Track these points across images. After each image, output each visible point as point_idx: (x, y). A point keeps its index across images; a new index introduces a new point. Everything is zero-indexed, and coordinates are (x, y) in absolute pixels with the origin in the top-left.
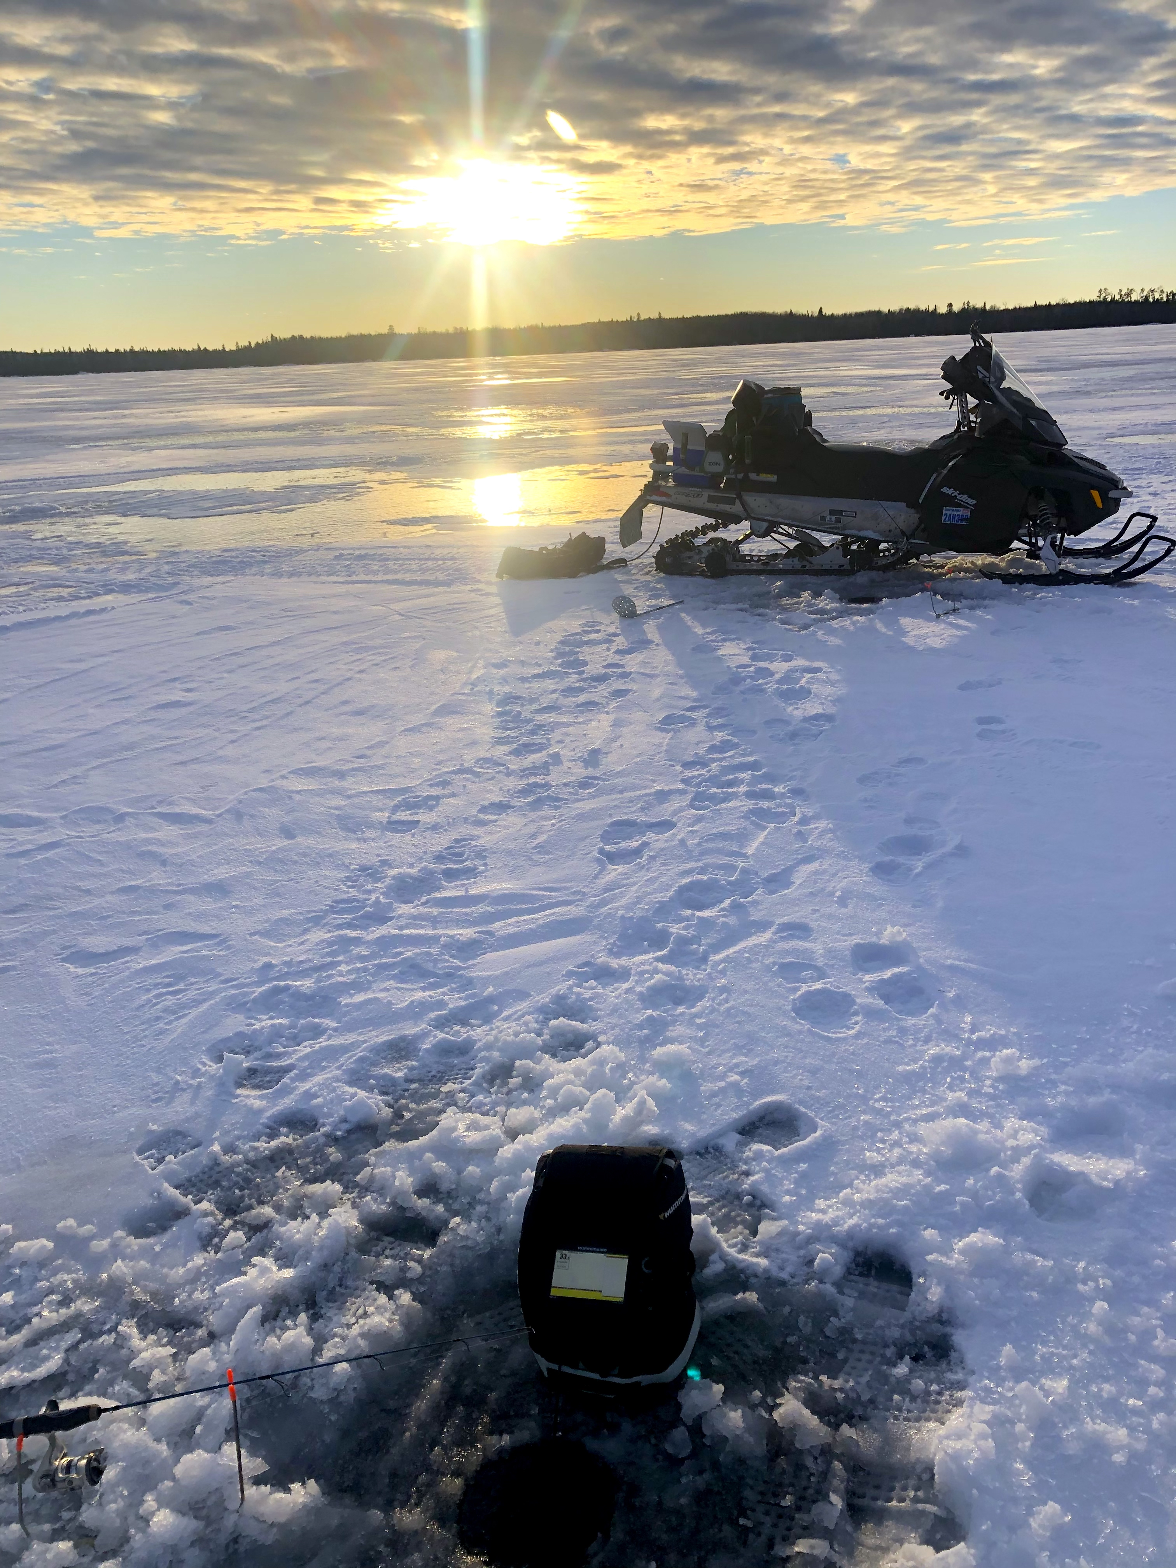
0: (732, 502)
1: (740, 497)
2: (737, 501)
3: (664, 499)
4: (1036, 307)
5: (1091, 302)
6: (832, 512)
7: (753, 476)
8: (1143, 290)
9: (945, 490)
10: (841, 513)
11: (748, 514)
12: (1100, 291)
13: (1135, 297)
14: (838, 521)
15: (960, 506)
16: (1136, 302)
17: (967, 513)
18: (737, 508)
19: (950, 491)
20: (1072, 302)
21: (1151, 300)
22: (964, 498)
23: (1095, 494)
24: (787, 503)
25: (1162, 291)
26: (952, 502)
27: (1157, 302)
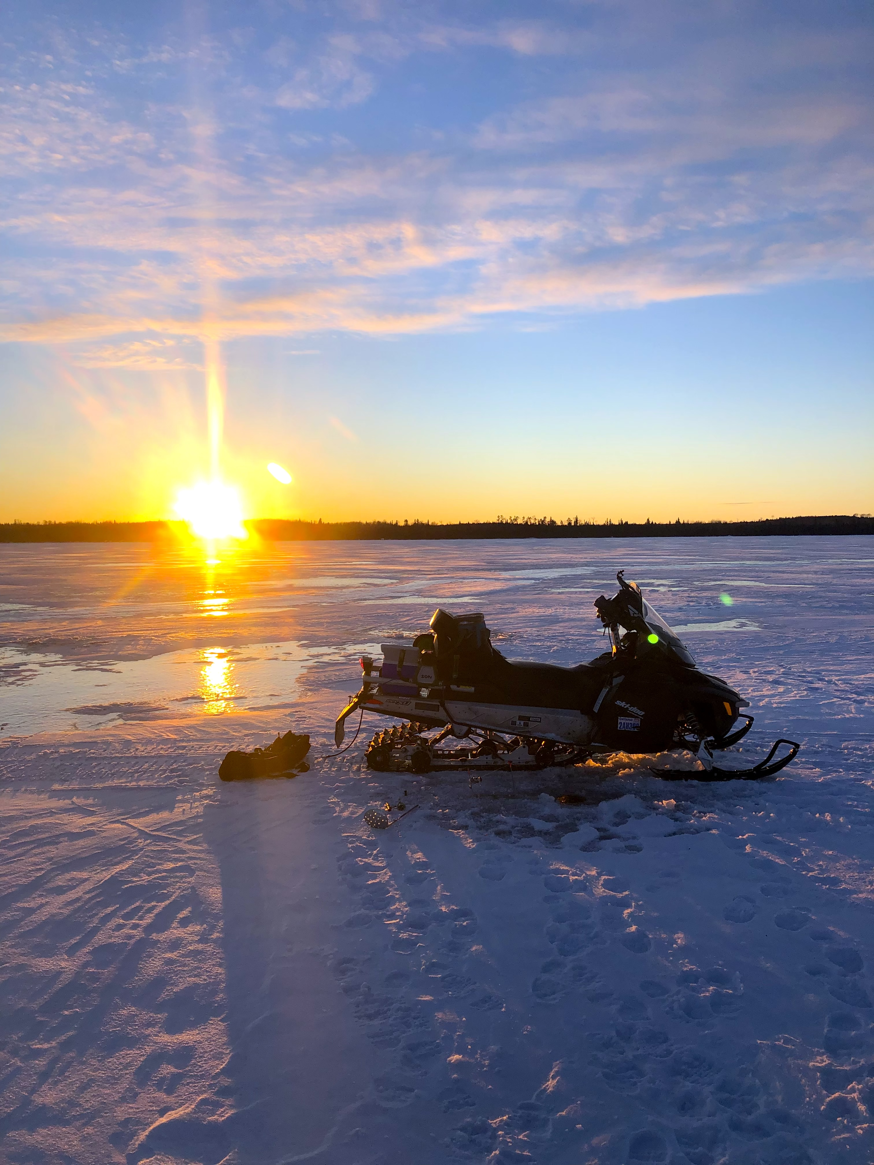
0: (435, 708)
1: (443, 705)
2: (441, 708)
3: (377, 706)
4: (461, 525)
5: (494, 523)
6: (521, 718)
7: (454, 687)
8: (524, 518)
9: (618, 703)
10: (528, 718)
11: (452, 719)
12: (499, 517)
13: (520, 521)
14: (526, 725)
15: (632, 716)
16: (521, 524)
17: (638, 722)
18: (441, 714)
19: (623, 704)
20: (482, 522)
21: (529, 523)
22: (634, 710)
23: (727, 705)
24: (484, 709)
25: (535, 519)
26: (624, 713)
27: (533, 525)
